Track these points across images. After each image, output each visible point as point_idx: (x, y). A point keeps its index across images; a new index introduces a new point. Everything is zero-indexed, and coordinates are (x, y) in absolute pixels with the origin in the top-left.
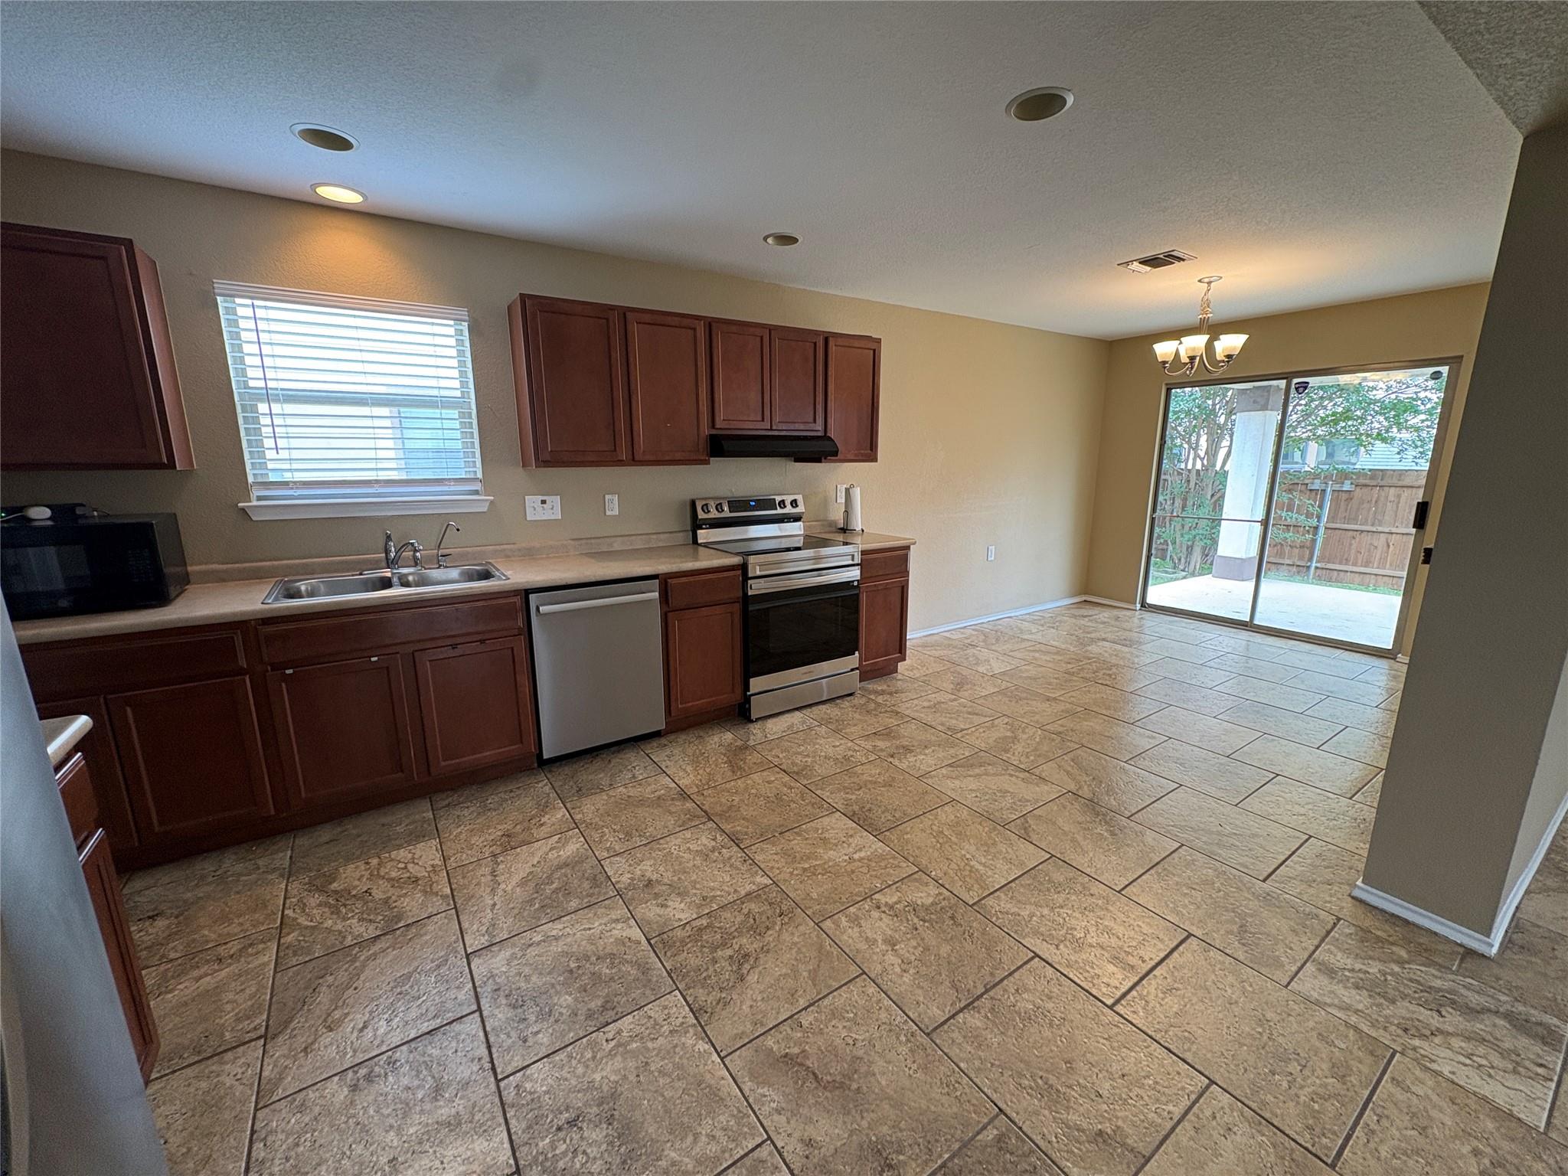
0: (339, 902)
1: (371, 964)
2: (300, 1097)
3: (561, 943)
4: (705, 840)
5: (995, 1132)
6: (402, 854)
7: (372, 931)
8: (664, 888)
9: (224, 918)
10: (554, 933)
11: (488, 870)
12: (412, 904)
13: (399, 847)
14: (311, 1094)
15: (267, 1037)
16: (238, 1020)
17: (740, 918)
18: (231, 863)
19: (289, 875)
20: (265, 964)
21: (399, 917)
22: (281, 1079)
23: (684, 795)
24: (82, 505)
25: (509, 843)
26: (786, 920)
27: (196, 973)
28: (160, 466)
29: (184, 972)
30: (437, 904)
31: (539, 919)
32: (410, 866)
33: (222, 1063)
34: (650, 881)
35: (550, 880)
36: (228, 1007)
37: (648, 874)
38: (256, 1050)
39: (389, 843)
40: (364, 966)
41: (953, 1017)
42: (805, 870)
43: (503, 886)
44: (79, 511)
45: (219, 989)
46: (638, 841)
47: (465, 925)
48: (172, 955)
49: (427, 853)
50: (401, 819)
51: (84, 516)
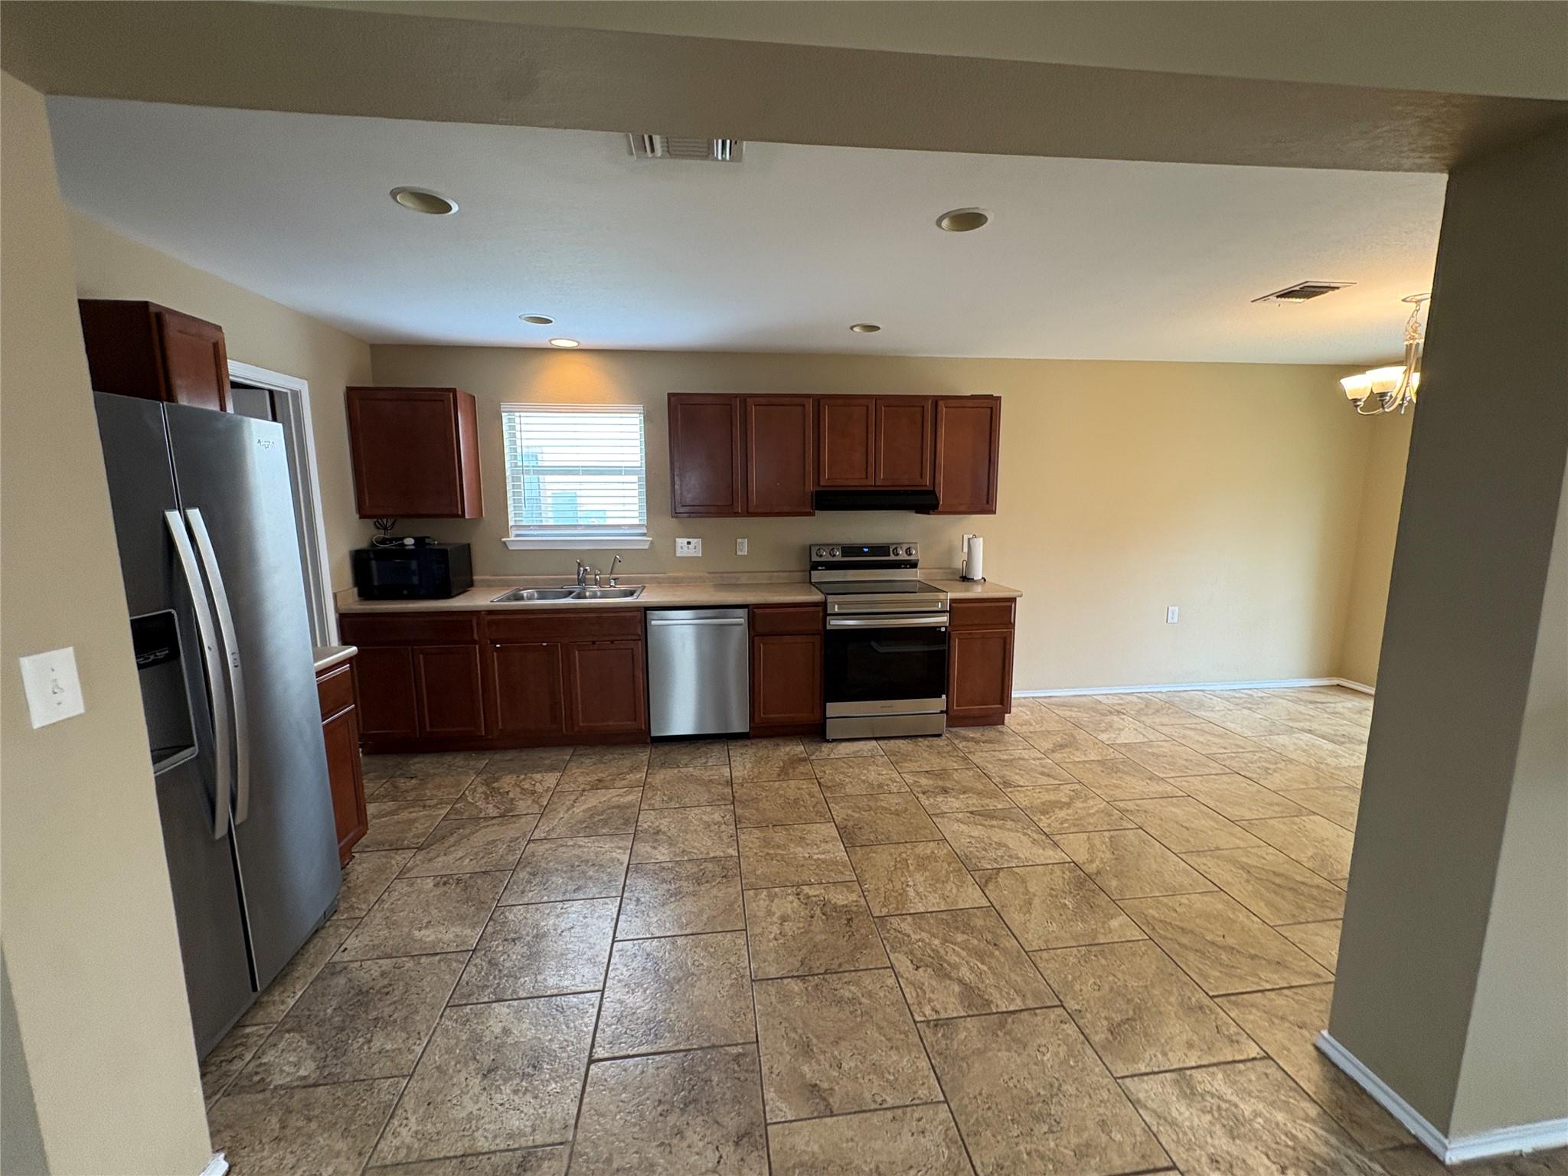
0: (492, 792)
1: (484, 830)
2: (413, 880)
3: (581, 849)
4: (717, 817)
5: (741, 1051)
6: (538, 776)
7: (495, 814)
8: (665, 837)
9: (438, 787)
10: (581, 843)
11: (573, 798)
12: (523, 806)
13: (538, 772)
14: (419, 881)
15: (420, 849)
16: (414, 837)
17: (695, 870)
18: (459, 760)
19: (479, 773)
20: (440, 815)
21: (511, 810)
22: (412, 869)
23: (730, 783)
24: (429, 537)
25: (598, 785)
26: (724, 881)
27: (412, 810)
28: (457, 516)
29: (407, 808)
30: (536, 809)
31: (579, 833)
32: (537, 784)
33: (396, 854)
34: (660, 830)
35: (602, 813)
36: (414, 830)
37: (662, 826)
38: (411, 853)
39: (536, 769)
40: (480, 829)
41: (781, 978)
42: (768, 854)
43: (575, 809)
44: (427, 541)
45: (415, 820)
46: (673, 804)
47: (540, 824)
48: (409, 798)
49: (551, 779)
50: (551, 756)
51: (429, 544)
